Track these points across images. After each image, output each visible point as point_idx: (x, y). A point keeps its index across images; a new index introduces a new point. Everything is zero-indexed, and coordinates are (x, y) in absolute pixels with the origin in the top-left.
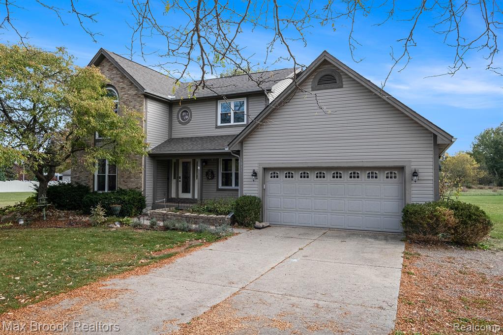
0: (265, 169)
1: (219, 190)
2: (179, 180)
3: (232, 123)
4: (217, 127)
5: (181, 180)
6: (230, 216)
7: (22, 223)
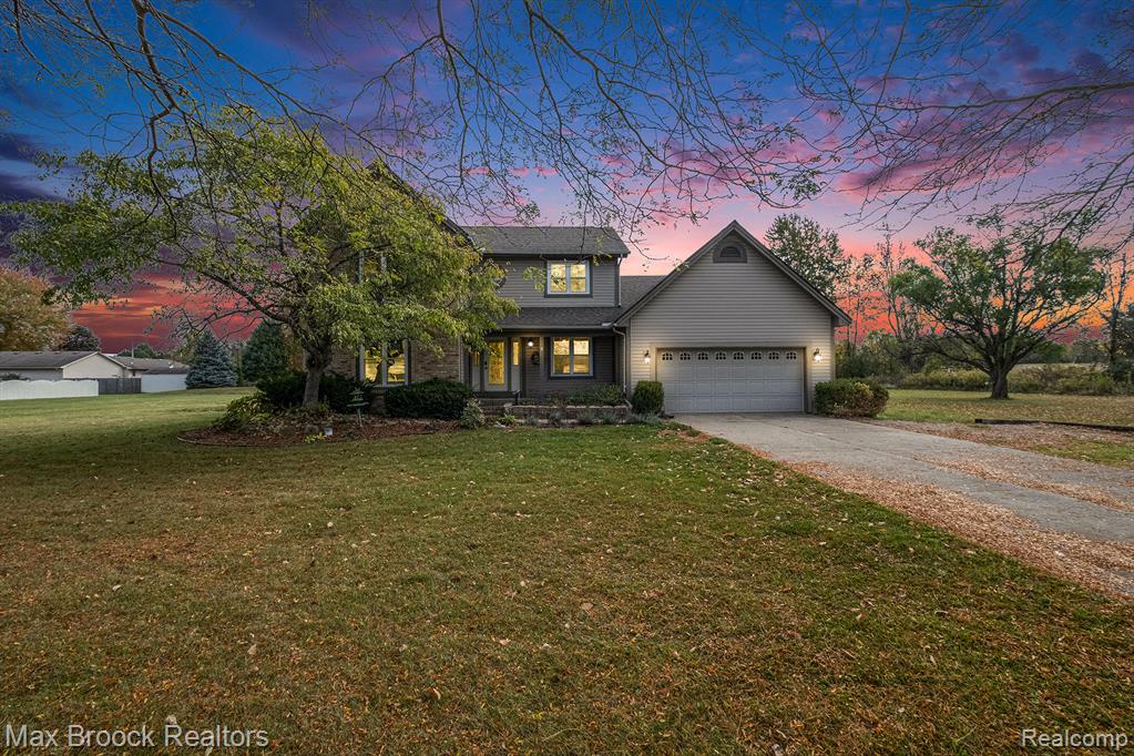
0: (659, 350)
1: (551, 378)
2: (485, 366)
3: (568, 291)
4: (546, 296)
5: (488, 366)
6: (631, 406)
7: (331, 433)
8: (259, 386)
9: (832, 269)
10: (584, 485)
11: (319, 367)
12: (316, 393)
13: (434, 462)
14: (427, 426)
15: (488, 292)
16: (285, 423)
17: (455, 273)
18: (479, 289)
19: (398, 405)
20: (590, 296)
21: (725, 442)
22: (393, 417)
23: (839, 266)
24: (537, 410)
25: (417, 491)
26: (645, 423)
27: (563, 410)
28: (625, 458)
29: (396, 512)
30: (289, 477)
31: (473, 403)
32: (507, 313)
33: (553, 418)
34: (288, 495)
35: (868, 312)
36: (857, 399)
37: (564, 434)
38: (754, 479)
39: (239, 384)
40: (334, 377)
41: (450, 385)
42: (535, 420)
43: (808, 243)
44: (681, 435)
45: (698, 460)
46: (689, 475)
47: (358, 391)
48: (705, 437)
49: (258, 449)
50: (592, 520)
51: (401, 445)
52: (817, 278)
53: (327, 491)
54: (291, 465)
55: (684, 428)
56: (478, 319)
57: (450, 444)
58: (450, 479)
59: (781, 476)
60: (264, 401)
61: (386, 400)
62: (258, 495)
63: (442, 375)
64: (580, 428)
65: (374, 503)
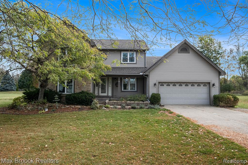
0: (159, 83)
1: (122, 91)
2: (100, 87)
3: (128, 62)
4: (121, 63)
5: (101, 87)
6: (149, 102)
7: (47, 110)
8: (24, 93)
9: (219, 54)
10: (133, 132)
11: (44, 87)
12: (43, 96)
13: (82, 122)
14: (80, 108)
15: (101, 63)
16: (32, 106)
17: (90, 57)
18: (98, 62)
19: (70, 100)
20: (136, 63)
21: (182, 116)
22: (68, 105)
23: (222, 53)
24: (117, 103)
25: (76, 134)
26: (154, 108)
27: (126, 103)
28: (147, 122)
29: (69, 142)
30: (33, 127)
31: (95, 101)
32: (107, 70)
33: (122, 106)
34: (32, 134)
35: (232, 69)
36: (228, 101)
37: (126, 112)
38: (192, 131)
39: (17, 90)
40: (49, 90)
41: (88, 94)
42: (116, 106)
43: (211, 45)
44: (167, 113)
45: (172, 123)
46: (169, 129)
47: (57, 96)
48: (175, 114)
49: (23, 116)
50: (136, 146)
51: (71, 115)
52: (214, 57)
53: (45, 133)
54: (33, 122)
55: (167, 110)
56: (98, 72)
57: (87, 115)
58: (87, 129)
59: (201, 131)
60: (25, 98)
61: (66, 99)
62: (22, 134)
63: (85, 90)
64: (132, 110)
65: (61, 138)
